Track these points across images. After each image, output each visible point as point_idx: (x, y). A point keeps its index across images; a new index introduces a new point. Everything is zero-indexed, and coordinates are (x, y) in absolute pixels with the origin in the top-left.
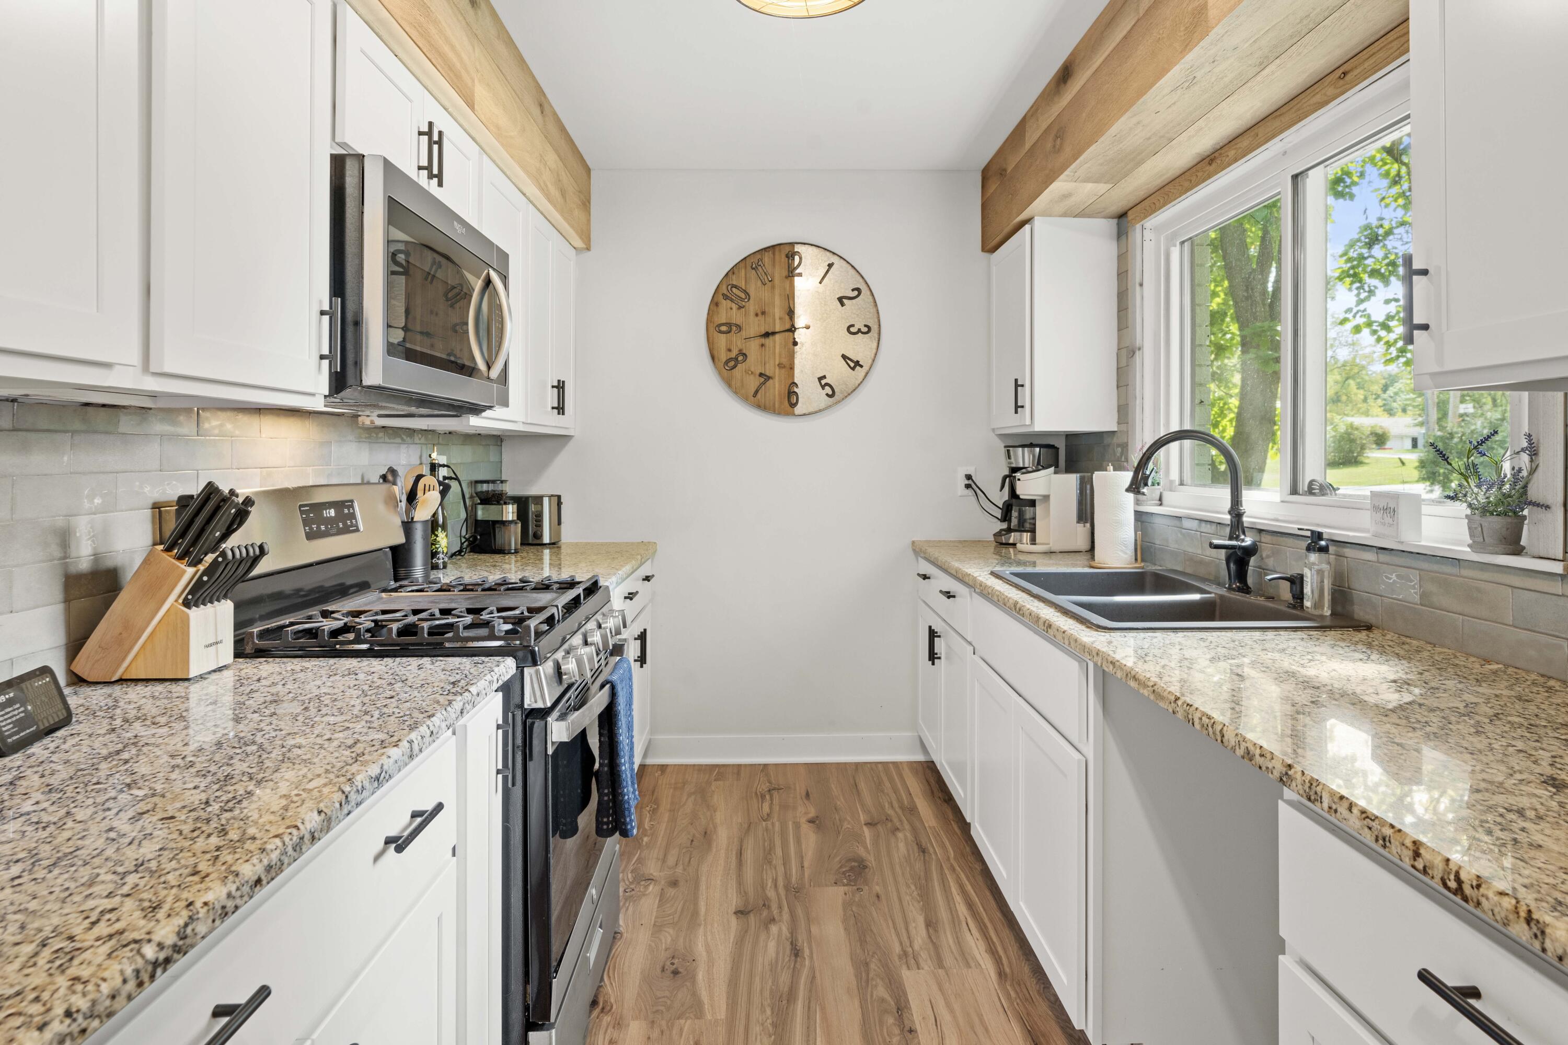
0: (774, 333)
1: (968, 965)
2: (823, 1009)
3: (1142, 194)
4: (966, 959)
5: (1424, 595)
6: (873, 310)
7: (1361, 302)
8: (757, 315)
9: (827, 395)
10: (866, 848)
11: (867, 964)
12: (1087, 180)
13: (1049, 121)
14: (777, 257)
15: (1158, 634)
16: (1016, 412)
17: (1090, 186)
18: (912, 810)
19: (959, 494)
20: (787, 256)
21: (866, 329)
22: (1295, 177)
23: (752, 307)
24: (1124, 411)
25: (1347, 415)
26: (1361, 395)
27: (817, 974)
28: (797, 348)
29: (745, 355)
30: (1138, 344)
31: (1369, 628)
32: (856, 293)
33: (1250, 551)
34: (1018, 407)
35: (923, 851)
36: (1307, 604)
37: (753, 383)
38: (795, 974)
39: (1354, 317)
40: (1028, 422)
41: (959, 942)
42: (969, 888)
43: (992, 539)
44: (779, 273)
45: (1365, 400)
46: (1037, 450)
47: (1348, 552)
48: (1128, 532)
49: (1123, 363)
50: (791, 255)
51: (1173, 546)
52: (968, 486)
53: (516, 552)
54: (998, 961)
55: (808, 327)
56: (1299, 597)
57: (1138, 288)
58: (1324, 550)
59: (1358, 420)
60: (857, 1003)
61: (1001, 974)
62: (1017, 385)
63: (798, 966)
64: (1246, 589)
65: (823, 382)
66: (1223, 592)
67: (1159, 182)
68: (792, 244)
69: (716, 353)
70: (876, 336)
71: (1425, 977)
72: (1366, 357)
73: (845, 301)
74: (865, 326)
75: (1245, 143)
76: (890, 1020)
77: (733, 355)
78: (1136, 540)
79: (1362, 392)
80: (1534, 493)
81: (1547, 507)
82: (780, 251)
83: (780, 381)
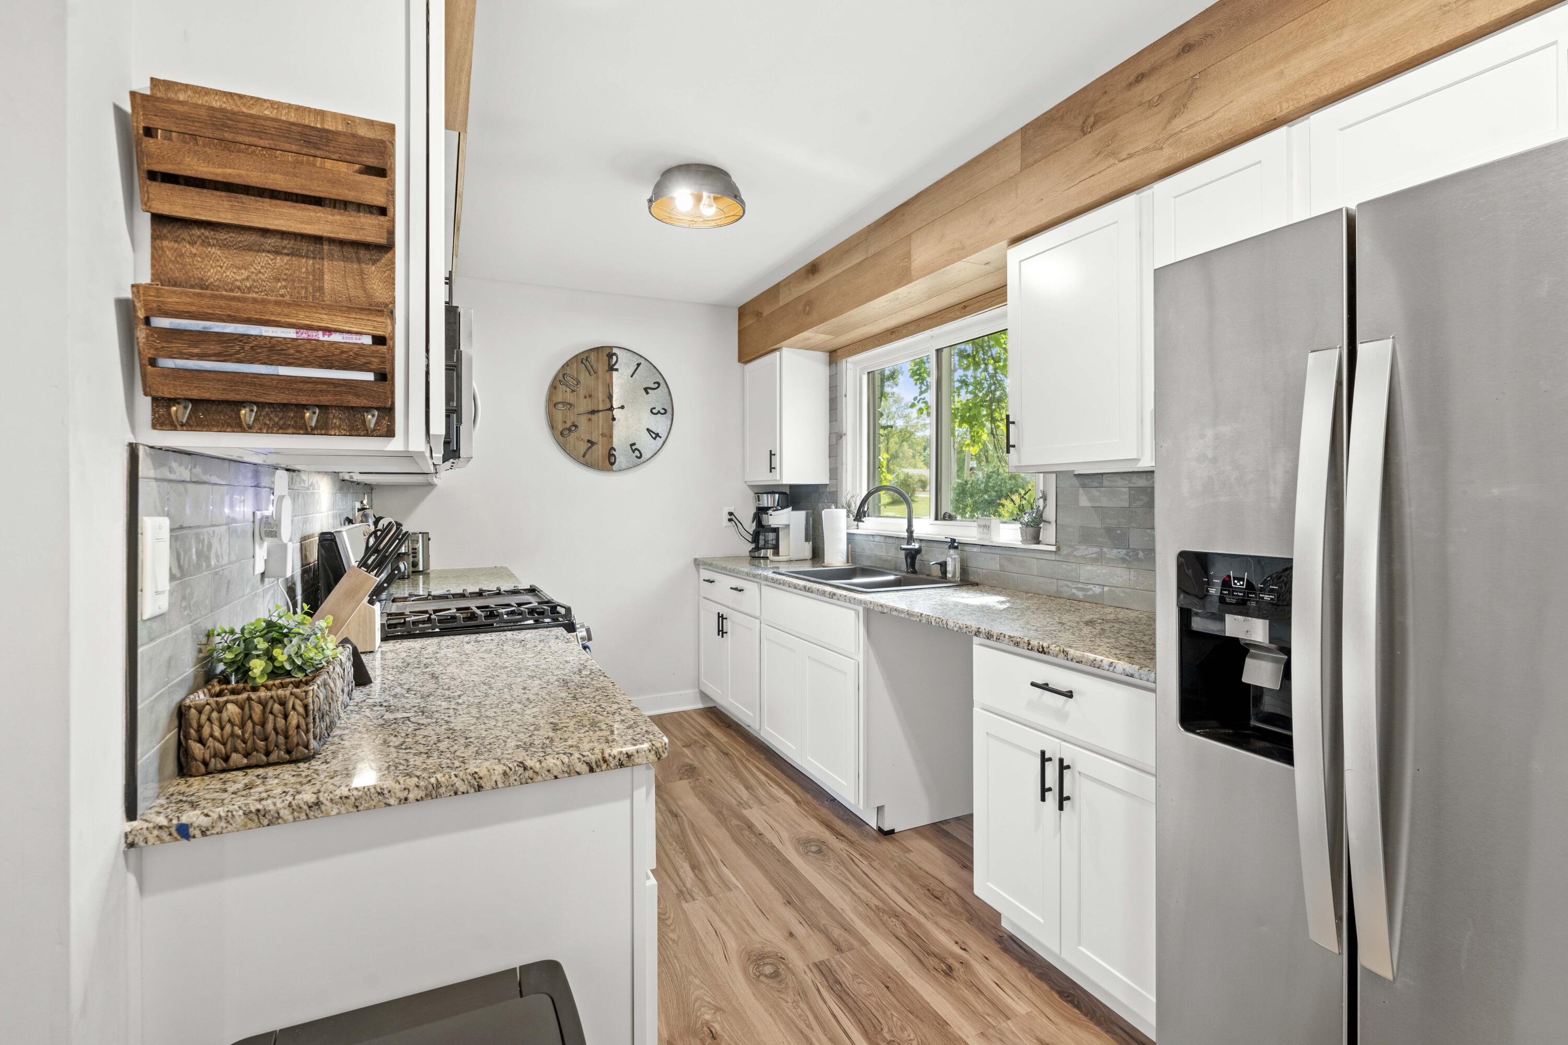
0: (598, 411)
1: (778, 802)
2: (706, 836)
3: (849, 342)
4: (776, 799)
5: (1001, 566)
6: (668, 398)
7: (921, 393)
8: (585, 397)
9: (637, 457)
10: (690, 758)
11: (721, 812)
12: (822, 333)
13: (800, 294)
14: (600, 356)
15: (891, 593)
16: (771, 472)
17: (823, 336)
18: (709, 735)
19: (725, 525)
20: (608, 355)
21: (663, 411)
22: (937, 350)
23: (582, 391)
24: (834, 471)
25: (903, 467)
26: (911, 452)
27: (693, 822)
28: (615, 423)
29: (576, 426)
30: (844, 431)
31: (977, 584)
32: (656, 385)
33: (918, 551)
34: (772, 469)
35: (727, 754)
36: (949, 575)
37: (583, 446)
38: (680, 825)
39: (918, 402)
40: (778, 478)
41: (768, 792)
42: (762, 767)
43: (748, 554)
44: (602, 367)
45: (914, 457)
46: (777, 496)
47: (967, 548)
48: (843, 546)
49: (834, 442)
50: (610, 356)
51: (868, 552)
52: (730, 520)
53: (408, 577)
54: (793, 797)
55: (622, 407)
56: (944, 572)
57: (844, 397)
58: (956, 548)
59: (911, 471)
60: (724, 830)
61: (797, 802)
62: (772, 454)
63: (680, 821)
64: (915, 572)
65: (634, 447)
66: (904, 574)
67: (861, 338)
68: (611, 348)
69: (554, 424)
70: (670, 416)
71: (1033, 684)
72: (912, 426)
73: (649, 390)
74: (663, 409)
75: (913, 328)
76: (747, 833)
77: (568, 425)
78: (848, 550)
79: (911, 451)
80: (1045, 517)
81: (1050, 523)
82: (602, 351)
83: (603, 446)
